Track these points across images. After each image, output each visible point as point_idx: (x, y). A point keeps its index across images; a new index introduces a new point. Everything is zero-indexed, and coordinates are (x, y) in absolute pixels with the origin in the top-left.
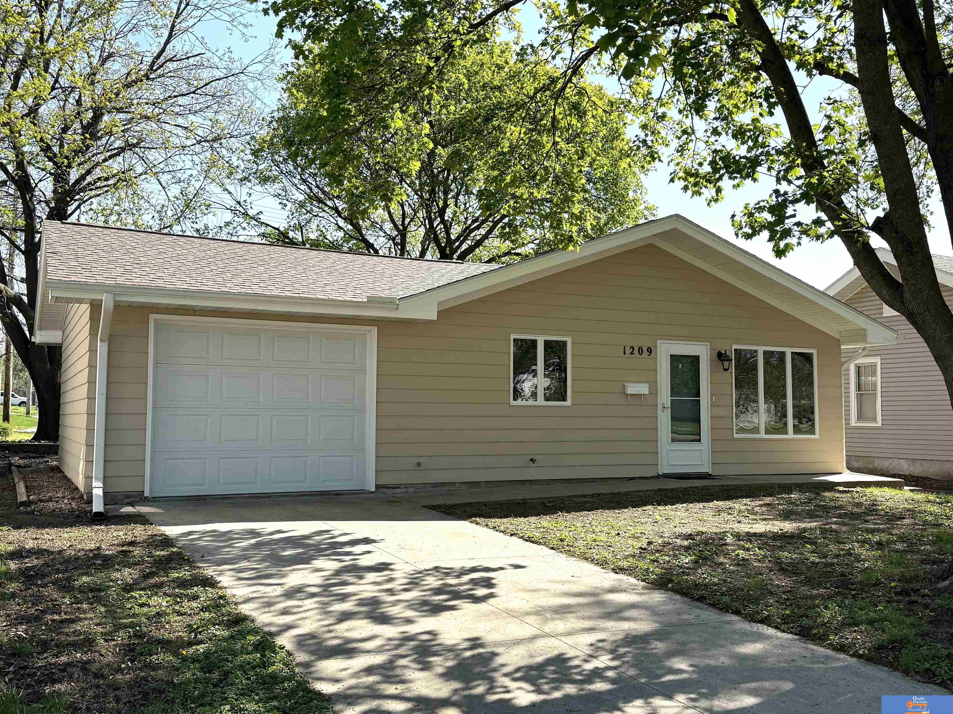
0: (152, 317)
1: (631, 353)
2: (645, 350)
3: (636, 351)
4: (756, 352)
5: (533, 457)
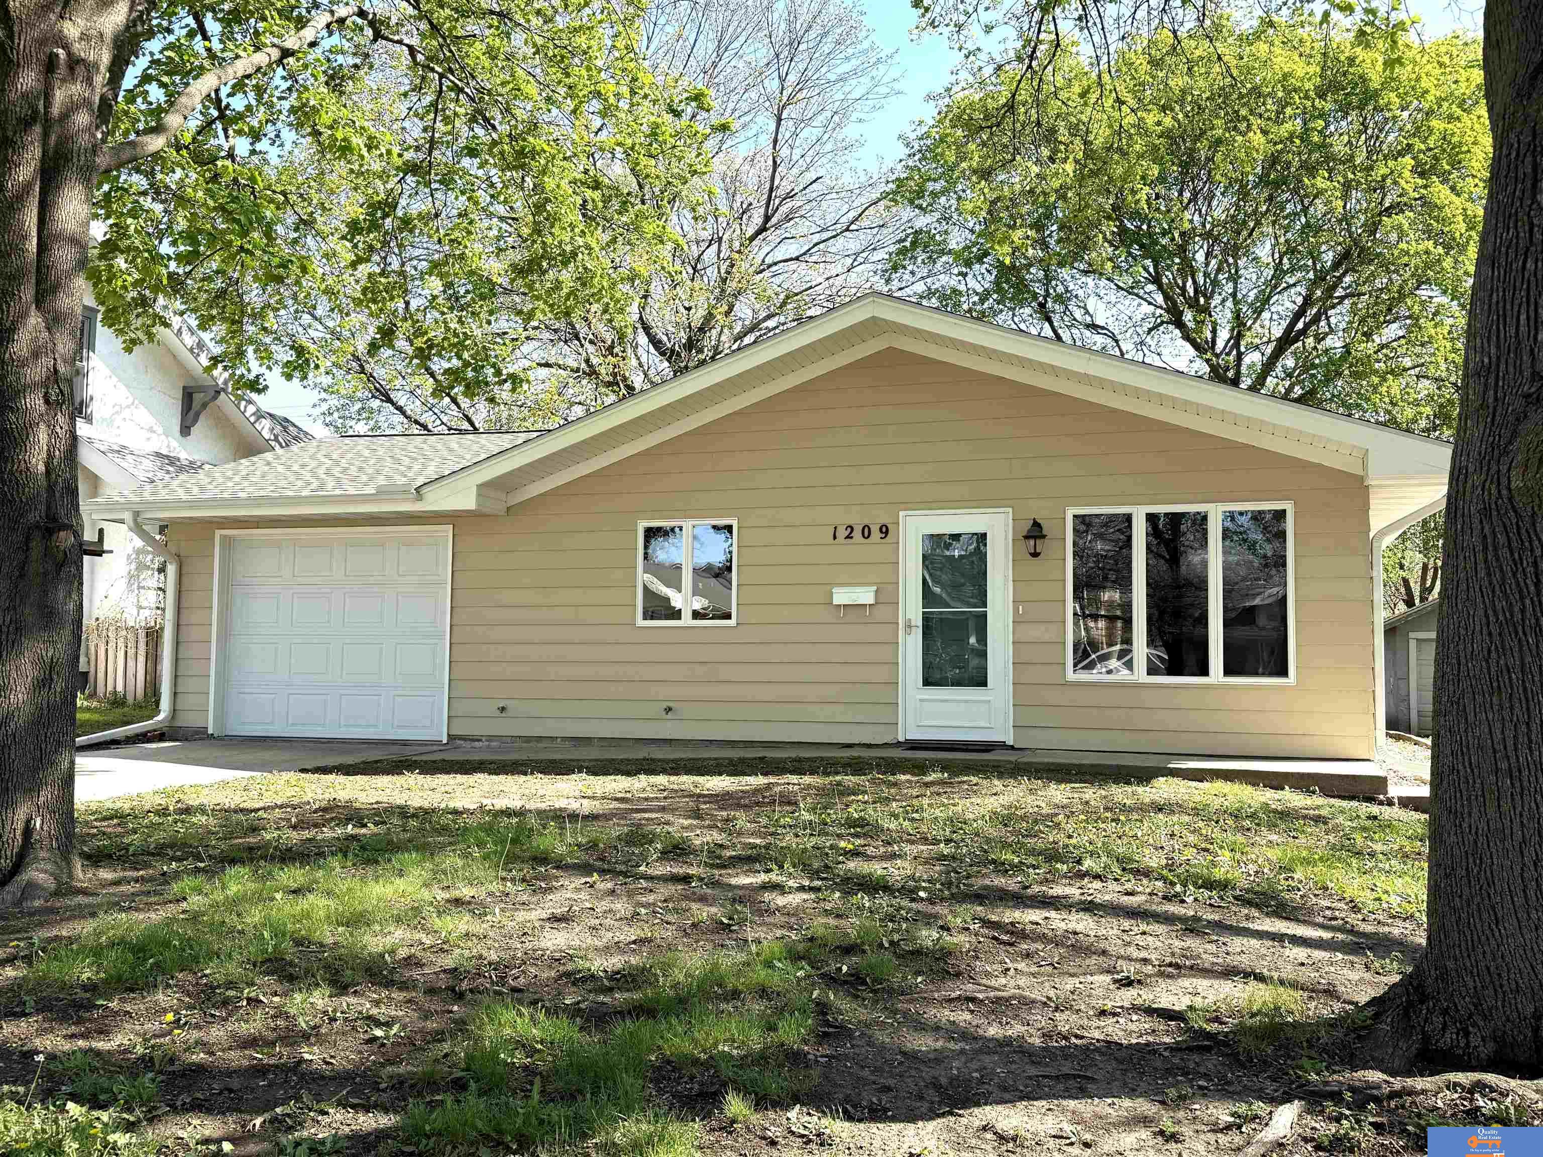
0: (218, 533)
1: (849, 537)
2: (875, 529)
3: (857, 534)
4: (1128, 519)
5: (671, 704)
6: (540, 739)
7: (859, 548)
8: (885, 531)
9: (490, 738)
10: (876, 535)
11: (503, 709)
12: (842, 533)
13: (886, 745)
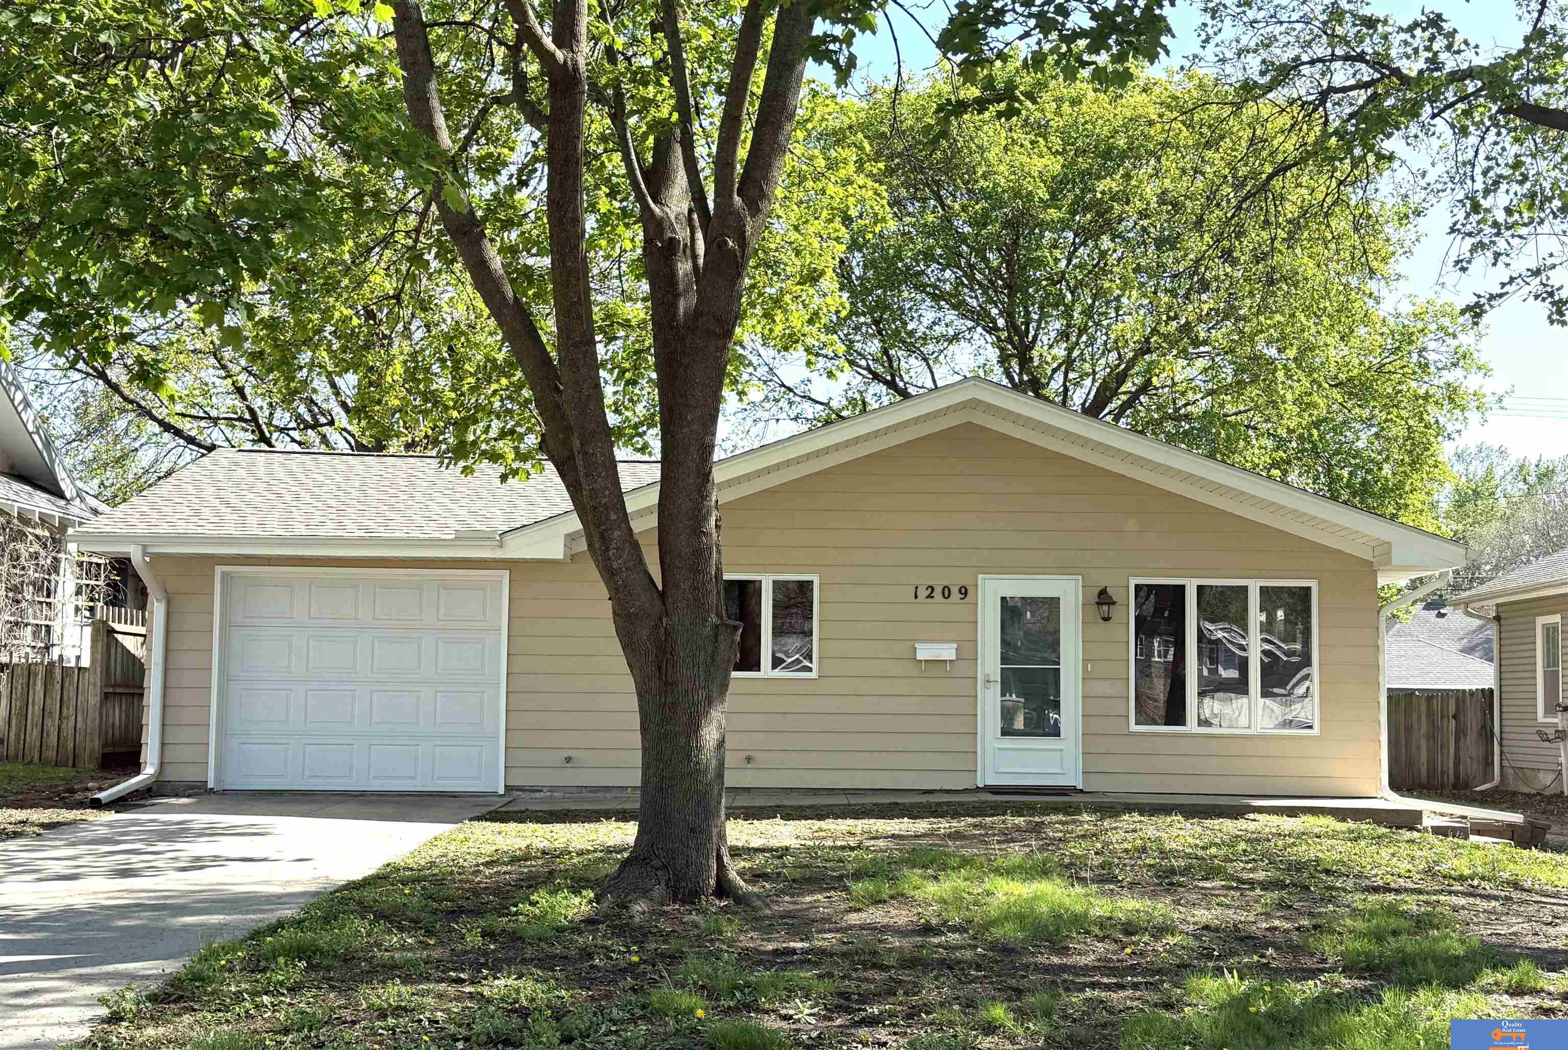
0: (219, 569)
1: (928, 597)
2: (955, 591)
3: (938, 593)
4: (1182, 588)
5: (751, 754)
6: (607, 789)
7: (938, 607)
8: (964, 592)
9: (552, 789)
10: (956, 595)
11: (568, 760)
12: (923, 593)
13: (965, 791)
